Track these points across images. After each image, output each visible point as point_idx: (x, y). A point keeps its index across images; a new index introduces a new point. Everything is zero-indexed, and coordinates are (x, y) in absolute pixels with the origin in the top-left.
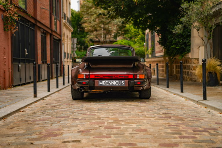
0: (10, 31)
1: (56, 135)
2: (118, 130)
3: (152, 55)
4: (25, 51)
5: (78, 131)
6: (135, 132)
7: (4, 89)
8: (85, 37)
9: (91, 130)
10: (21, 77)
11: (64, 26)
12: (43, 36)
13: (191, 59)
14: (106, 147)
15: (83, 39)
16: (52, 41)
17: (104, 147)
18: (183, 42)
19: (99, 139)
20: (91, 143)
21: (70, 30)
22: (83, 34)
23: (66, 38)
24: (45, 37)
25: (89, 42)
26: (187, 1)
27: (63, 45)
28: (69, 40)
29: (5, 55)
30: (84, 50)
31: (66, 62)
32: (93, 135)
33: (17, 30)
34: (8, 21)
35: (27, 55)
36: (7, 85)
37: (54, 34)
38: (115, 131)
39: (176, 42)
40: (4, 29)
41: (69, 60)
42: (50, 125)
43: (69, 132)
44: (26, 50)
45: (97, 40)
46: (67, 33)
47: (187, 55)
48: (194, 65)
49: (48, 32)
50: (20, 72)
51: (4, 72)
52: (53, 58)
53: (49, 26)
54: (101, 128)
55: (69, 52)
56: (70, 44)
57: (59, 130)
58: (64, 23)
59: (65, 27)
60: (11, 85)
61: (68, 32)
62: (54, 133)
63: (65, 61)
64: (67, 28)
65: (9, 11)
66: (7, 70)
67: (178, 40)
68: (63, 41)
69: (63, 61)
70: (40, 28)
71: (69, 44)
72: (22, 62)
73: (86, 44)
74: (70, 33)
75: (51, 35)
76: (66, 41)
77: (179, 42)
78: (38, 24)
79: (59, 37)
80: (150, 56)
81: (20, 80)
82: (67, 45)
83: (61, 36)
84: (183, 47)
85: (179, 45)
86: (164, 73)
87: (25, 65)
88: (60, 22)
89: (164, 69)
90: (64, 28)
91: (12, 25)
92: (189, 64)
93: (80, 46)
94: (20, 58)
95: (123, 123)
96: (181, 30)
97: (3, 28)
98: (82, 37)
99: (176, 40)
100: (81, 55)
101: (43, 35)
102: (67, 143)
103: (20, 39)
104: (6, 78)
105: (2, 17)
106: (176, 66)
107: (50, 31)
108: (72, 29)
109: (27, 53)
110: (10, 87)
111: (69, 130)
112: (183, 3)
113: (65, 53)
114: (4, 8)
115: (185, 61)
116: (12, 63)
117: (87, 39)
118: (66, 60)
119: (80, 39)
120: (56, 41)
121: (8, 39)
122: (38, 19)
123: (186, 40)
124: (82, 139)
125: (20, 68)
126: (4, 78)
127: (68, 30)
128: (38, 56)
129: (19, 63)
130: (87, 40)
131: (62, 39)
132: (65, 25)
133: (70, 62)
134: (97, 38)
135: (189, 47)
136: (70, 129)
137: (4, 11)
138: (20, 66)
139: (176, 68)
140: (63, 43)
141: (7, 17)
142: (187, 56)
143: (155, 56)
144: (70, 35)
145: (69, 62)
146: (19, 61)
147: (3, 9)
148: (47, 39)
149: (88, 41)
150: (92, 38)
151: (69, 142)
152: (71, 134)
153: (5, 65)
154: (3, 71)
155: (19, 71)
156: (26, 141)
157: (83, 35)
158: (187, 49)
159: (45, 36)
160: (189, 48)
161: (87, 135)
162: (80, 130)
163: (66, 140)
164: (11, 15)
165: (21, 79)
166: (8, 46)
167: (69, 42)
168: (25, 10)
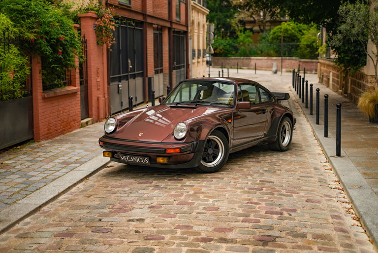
0: (105, 45)
1: (125, 211)
2: (189, 207)
3: (326, 56)
4: (128, 63)
5: (150, 206)
6: (203, 211)
7: (97, 122)
8: (231, 16)
9: (162, 206)
10: (122, 101)
11: (192, 9)
12: (157, 34)
13: (367, 75)
14: (163, 229)
15: (228, 20)
16: (172, 37)
17: (161, 229)
18: (356, 50)
19: (163, 218)
20: (152, 223)
21: (203, 13)
22: (228, 12)
23: (196, 27)
24: (161, 35)
25: (238, 26)
26: (348, 2)
27: (190, 39)
28: (202, 29)
29: (98, 77)
30: (229, 36)
31: (196, 63)
32: (160, 213)
33: (114, 42)
34: (102, 31)
35: (131, 68)
36: (102, 116)
37: (174, 26)
38: (186, 208)
39: (345, 49)
40: (97, 42)
41: (200, 60)
42: (126, 195)
43: (141, 207)
44: (129, 61)
45: (252, 19)
46: (198, 19)
47: (362, 68)
48: (369, 85)
49: (165, 27)
50: (121, 94)
51: (98, 100)
52: (174, 61)
53: (166, 17)
54: (175, 202)
55: (201, 48)
56: (203, 34)
57: (132, 203)
58: (192, 6)
59: (195, 10)
60: (107, 114)
61: (201, 16)
62: (126, 207)
63: (194, 63)
64: (199, 11)
65: (103, 18)
66: (101, 96)
67: (348, 47)
68: (190, 33)
69: (190, 63)
70: (151, 24)
71: (201, 35)
72: (123, 79)
73: (232, 29)
74: (203, 18)
75: (170, 29)
76: (196, 31)
77: (349, 49)
78: (149, 20)
79: (184, 29)
80: (324, 56)
81: (120, 105)
82: (198, 36)
83: (187, 27)
84: (356, 57)
85: (350, 55)
86: (339, 87)
87: (128, 82)
88: (186, 4)
89: (339, 80)
90: (192, 13)
91: (107, 37)
92: (364, 83)
93: (225, 30)
94: (122, 75)
95: (201, 196)
96: (340, 41)
97: (95, 42)
98: (227, 17)
99: (345, 46)
100: (225, 46)
101: (158, 32)
102: (131, 223)
103: (121, 48)
104: (100, 108)
105: (94, 27)
106: (352, 81)
107: (168, 25)
108: (207, 11)
109: (131, 67)
110: (105, 118)
111: (141, 205)
112: (342, 5)
113: (194, 51)
114: (97, 14)
115: (360, 77)
116: (109, 84)
117: (235, 19)
118: (195, 61)
119: (224, 19)
120: (178, 35)
121: (103, 54)
122: (148, 13)
123: (360, 46)
124: (147, 218)
125: (121, 88)
126: (98, 108)
127: (199, 14)
128: (148, 65)
129: (120, 82)
130: (234, 22)
131: (189, 31)
132: (194, 8)
133: (203, 61)
134: (251, 16)
135: (365, 57)
136: (143, 203)
137: (96, 19)
138: (120, 86)
139: (351, 84)
140: (191, 36)
141: (101, 27)
142: (362, 71)
143: (330, 59)
144: (203, 21)
145: (201, 62)
146: (120, 79)
147: (95, 16)
148: (163, 37)
149: (236, 23)
150: (242, 18)
151: (133, 221)
152: (141, 209)
153: (99, 89)
154: (96, 98)
155: (119, 92)
156: (96, 216)
157: (228, 14)
158: (361, 61)
159: (159, 33)
160: (365, 60)
161: (155, 212)
162: (152, 205)
163: (132, 218)
164: (105, 24)
165: (122, 103)
166: (103, 63)
167: (201, 32)
168: (129, 5)
